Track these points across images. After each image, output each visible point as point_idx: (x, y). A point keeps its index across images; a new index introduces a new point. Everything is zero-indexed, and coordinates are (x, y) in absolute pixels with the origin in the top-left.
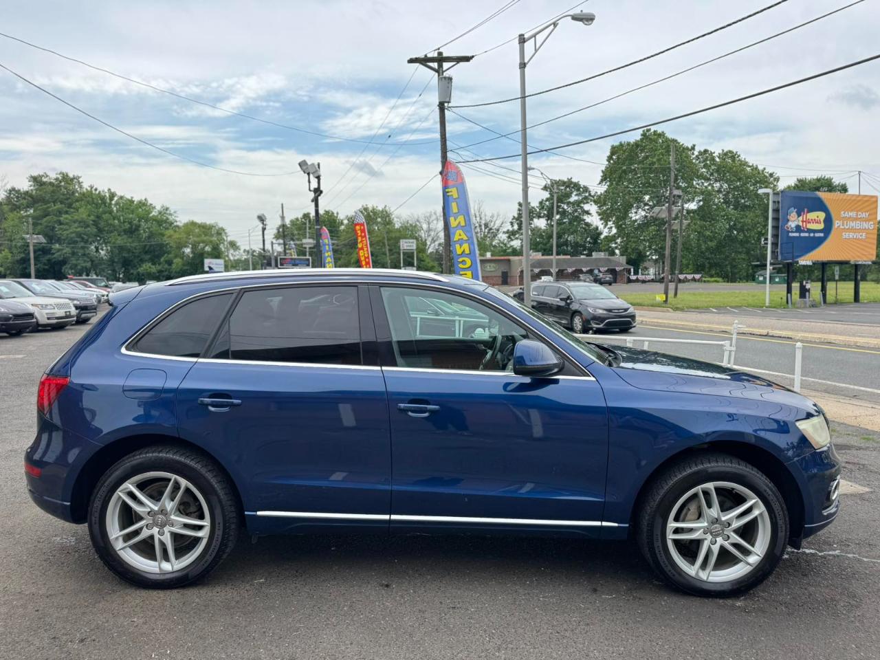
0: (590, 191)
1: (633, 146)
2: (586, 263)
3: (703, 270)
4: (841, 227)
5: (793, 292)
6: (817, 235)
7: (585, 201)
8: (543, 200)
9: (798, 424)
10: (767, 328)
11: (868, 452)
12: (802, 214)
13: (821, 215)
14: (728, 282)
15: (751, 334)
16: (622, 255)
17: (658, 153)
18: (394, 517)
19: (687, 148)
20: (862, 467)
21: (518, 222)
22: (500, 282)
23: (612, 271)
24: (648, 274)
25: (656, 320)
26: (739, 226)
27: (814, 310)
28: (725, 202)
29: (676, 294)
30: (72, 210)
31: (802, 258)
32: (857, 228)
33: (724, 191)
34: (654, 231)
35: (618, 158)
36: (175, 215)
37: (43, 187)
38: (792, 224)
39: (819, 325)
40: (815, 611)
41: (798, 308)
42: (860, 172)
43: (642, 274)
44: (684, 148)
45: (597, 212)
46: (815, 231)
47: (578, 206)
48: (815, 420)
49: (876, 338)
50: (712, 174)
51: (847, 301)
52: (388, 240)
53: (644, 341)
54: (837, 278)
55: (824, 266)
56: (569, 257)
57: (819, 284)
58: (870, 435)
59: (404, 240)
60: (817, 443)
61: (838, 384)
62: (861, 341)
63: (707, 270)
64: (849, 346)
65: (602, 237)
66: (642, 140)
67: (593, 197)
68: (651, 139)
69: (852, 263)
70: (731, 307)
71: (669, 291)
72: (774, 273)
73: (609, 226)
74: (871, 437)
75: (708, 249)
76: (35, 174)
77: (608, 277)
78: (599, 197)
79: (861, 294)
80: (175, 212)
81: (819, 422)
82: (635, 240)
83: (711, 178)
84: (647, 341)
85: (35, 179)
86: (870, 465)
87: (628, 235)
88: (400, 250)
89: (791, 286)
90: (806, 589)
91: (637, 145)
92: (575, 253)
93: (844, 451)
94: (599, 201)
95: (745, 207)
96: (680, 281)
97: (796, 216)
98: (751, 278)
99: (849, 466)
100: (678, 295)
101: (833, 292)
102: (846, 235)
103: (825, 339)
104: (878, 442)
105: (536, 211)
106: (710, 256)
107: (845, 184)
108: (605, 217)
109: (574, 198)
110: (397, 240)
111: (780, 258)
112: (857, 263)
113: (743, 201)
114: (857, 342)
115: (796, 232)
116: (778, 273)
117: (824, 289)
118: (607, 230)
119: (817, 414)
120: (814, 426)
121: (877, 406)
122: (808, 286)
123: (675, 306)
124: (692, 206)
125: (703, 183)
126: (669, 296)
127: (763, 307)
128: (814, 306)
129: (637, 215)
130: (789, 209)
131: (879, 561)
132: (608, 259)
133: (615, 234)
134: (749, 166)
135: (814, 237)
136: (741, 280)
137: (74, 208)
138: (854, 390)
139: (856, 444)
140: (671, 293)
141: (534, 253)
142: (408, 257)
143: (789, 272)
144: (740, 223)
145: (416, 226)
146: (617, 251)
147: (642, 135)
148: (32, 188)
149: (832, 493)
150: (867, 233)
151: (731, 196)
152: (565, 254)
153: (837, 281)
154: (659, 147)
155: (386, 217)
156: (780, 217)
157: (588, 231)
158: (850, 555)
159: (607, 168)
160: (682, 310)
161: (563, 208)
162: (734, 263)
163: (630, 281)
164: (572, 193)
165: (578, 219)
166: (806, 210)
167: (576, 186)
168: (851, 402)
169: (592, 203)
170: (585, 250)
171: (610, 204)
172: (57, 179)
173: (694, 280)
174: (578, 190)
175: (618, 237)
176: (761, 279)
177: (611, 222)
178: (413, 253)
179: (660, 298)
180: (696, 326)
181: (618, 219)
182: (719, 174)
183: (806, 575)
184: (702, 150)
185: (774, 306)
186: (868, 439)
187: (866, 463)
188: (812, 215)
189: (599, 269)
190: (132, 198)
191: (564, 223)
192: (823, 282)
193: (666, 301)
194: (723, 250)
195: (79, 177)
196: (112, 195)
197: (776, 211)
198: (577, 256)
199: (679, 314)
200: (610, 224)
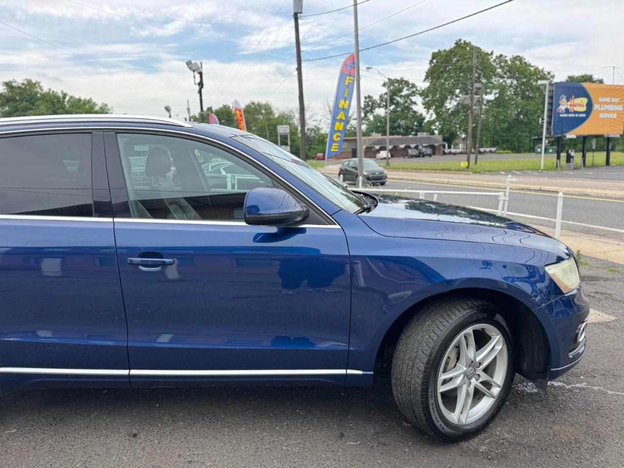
0: (416, 88)
1: (448, 52)
2: (413, 141)
3: (497, 145)
4: (599, 109)
5: (561, 160)
6: (581, 115)
7: (413, 95)
8: (382, 94)
9: (547, 269)
10: (540, 184)
11: (614, 283)
12: (570, 99)
13: (584, 101)
14: (515, 153)
15: (528, 189)
16: (440, 134)
17: (466, 57)
18: (134, 372)
19: (488, 54)
20: (609, 296)
21: (364, 111)
22: (351, 156)
23: (432, 147)
24: (459, 148)
25: (458, 181)
26: (524, 112)
27: (576, 172)
28: (515, 94)
29: (476, 162)
30: (35, 107)
31: (569, 133)
32: (611, 110)
33: (515, 86)
34: (463, 116)
35: (437, 62)
36: (112, 109)
37: (13, 90)
38: (562, 108)
39: (580, 182)
40: (558, 455)
41: (564, 170)
42: (614, 67)
43: (454, 148)
44: (485, 53)
45: (422, 103)
46: (579, 113)
47: (408, 98)
48: (565, 264)
49: (621, 190)
50: (505, 73)
51: (602, 164)
52: (268, 126)
53: (433, 194)
54: (594, 147)
55: (585, 139)
56: (400, 136)
57: (581, 154)
58: (615, 267)
59: (281, 126)
60: (566, 287)
61: (591, 226)
62: (609, 193)
63: (500, 144)
64: (601, 197)
65: (425, 121)
66: (455, 47)
67: (419, 91)
68: (462, 47)
69: (606, 136)
70: (516, 170)
71: (471, 160)
72: (548, 146)
73: (430, 113)
74: (616, 269)
75: (502, 129)
76: (7, 80)
77: (429, 151)
78: (423, 91)
79: (611, 160)
80: (112, 108)
81: (569, 266)
82: (449, 123)
83: (505, 76)
84: (436, 193)
85: (8, 85)
86: (615, 295)
87: (444, 120)
88: (277, 133)
89: (560, 155)
90: (551, 428)
91: (451, 51)
92: (406, 133)
93: (593, 282)
94: (423, 94)
95: (529, 98)
96: (480, 153)
97: (566, 101)
98: (532, 150)
99: (598, 296)
100: (478, 163)
101: (591, 159)
102: (602, 116)
103: (583, 192)
104: (622, 274)
105: (377, 102)
106: (502, 134)
107: (602, 79)
108: (427, 106)
109: (405, 92)
110: (275, 126)
111: (552, 134)
112: (609, 136)
113: (527, 93)
114: (606, 194)
115: (565, 113)
116: (552, 145)
117: (584, 156)
118: (429, 116)
119: (568, 257)
120: (564, 270)
121: (622, 244)
122: (572, 154)
123: (475, 170)
124: (491, 97)
125: (499, 80)
126: (471, 163)
127: (538, 170)
128: (576, 168)
129: (451, 105)
130: (560, 96)
131: (622, 394)
132: (429, 138)
133: (435, 119)
134: (532, 67)
135: (578, 117)
136: (525, 151)
137: (36, 106)
138: (603, 230)
139: (604, 276)
140: (472, 162)
141: (376, 134)
142: (284, 138)
143: (559, 145)
144: (525, 109)
145: (290, 116)
146: (436, 132)
147: (455, 44)
148: (5, 91)
149: (579, 335)
150: (618, 114)
151: (519, 89)
152: (398, 134)
153: (593, 151)
154: (468, 53)
155: (268, 109)
156: (554, 102)
157: (415, 117)
158: (596, 388)
159: (429, 69)
160: (479, 173)
161: (397, 100)
162: (520, 140)
163: (444, 153)
164: (403, 88)
165: (408, 108)
166: (573, 97)
167: (407, 83)
168: (601, 240)
169: (418, 96)
170: (413, 131)
171: (431, 96)
172: (23, 84)
173: (491, 152)
174: (408, 86)
175: (437, 121)
176: (539, 150)
177: (432, 110)
178: (287, 136)
179: (464, 164)
180: (488, 185)
181: (437, 107)
182: (511, 73)
183: (552, 412)
184: (498, 55)
185: (547, 169)
186: (614, 271)
187: (612, 292)
188: (578, 101)
189: (422, 145)
190: (80, 97)
191: (398, 111)
192: (584, 152)
193: (468, 167)
194: (512, 130)
195: (40, 83)
196: (65, 95)
197: (551, 97)
198: (407, 135)
199: (477, 176)
200: (431, 111)
